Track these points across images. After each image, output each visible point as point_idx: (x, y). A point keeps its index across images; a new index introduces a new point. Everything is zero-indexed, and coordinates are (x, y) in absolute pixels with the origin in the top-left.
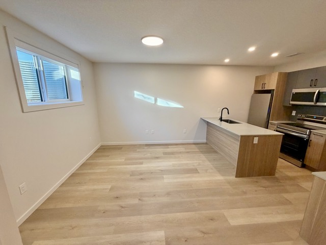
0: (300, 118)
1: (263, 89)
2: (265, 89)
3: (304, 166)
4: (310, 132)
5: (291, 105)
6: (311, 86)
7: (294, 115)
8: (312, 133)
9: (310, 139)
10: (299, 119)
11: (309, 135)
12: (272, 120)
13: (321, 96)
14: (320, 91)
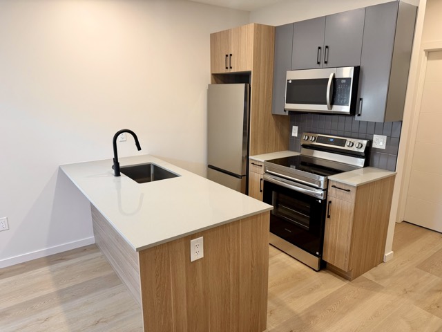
0: (307, 143)
1: (229, 71)
2: (232, 71)
3: (323, 266)
4: (327, 181)
5: (287, 114)
6: (319, 63)
7: (296, 135)
8: (331, 184)
9: (329, 199)
10: (305, 146)
11: (326, 190)
12: (255, 154)
13: (339, 87)
14: (337, 77)
